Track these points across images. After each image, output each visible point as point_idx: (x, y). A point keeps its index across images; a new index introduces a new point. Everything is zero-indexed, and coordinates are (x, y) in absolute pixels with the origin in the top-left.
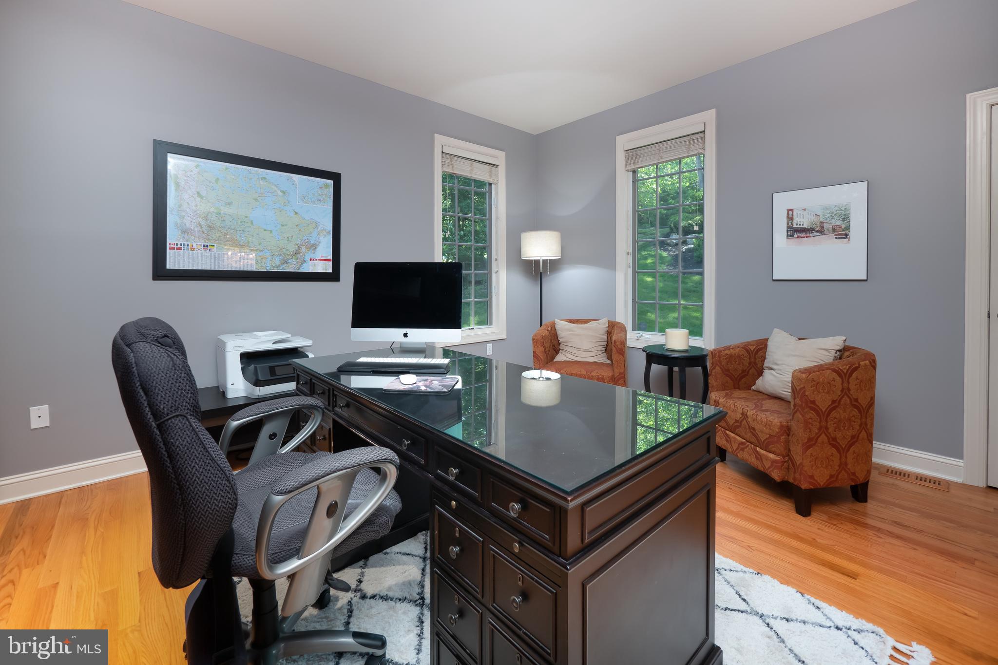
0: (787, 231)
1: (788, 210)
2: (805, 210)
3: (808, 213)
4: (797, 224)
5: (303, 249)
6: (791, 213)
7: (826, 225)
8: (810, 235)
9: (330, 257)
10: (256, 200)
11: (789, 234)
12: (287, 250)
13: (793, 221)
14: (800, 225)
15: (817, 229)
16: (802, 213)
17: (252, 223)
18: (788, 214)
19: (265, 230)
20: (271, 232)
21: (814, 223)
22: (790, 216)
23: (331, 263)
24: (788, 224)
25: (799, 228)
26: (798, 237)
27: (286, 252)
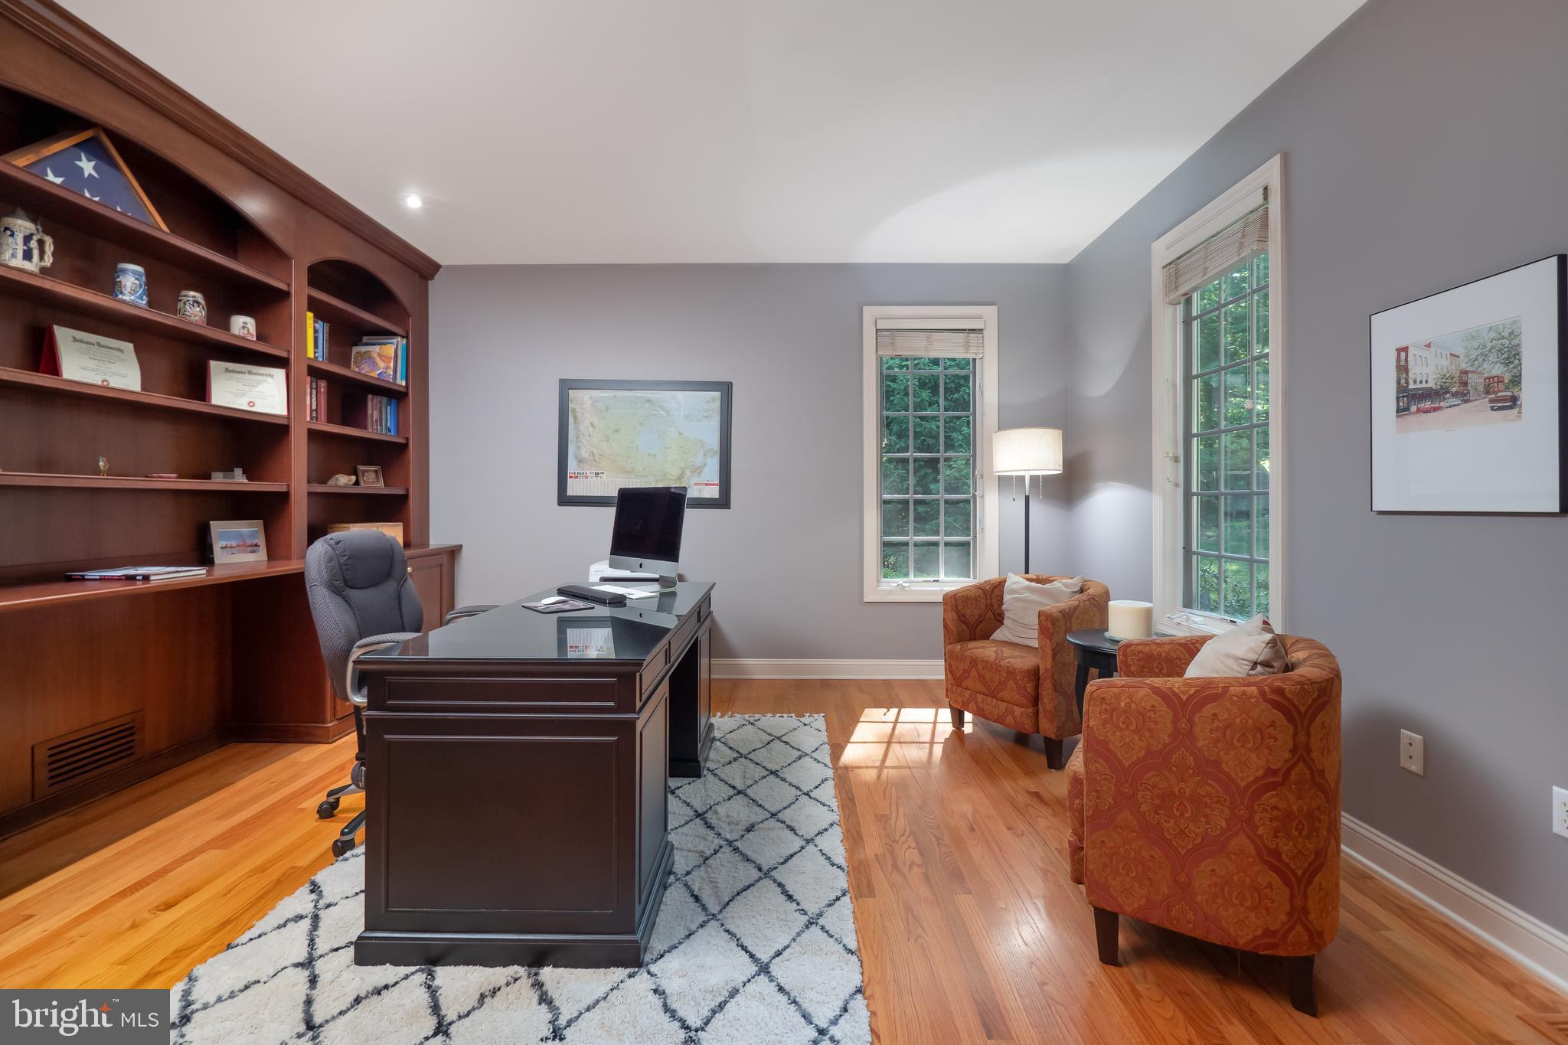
0: (1398, 398)
1: (1399, 351)
2: (1429, 346)
3: (1436, 351)
4: (1415, 382)
5: (688, 472)
6: (1403, 354)
7: (1472, 379)
8: (1442, 404)
9: (717, 481)
10: (641, 424)
11: (1401, 404)
12: (671, 475)
13: (1407, 375)
14: (1421, 382)
15: (1454, 390)
16: (1425, 353)
17: (637, 448)
18: (1398, 359)
19: (649, 455)
20: (655, 456)
21: (1448, 375)
22: (1403, 363)
23: (718, 487)
24: (1399, 382)
25: (1419, 389)
26: (1419, 411)
27: (669, 477)
